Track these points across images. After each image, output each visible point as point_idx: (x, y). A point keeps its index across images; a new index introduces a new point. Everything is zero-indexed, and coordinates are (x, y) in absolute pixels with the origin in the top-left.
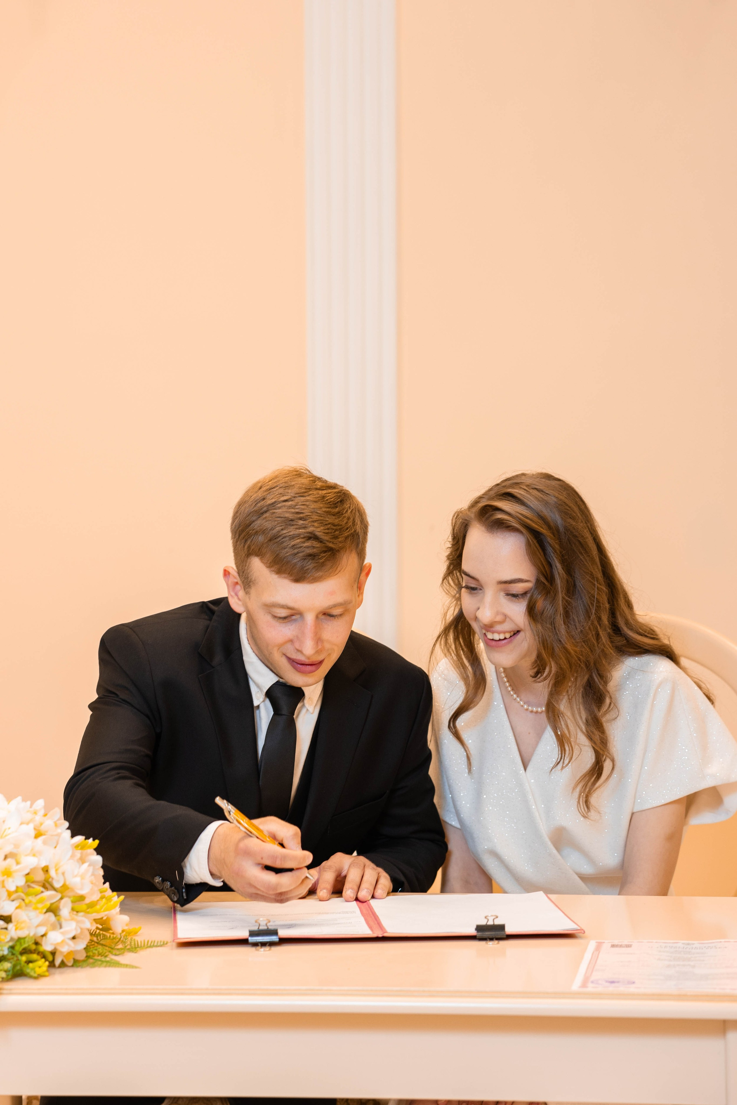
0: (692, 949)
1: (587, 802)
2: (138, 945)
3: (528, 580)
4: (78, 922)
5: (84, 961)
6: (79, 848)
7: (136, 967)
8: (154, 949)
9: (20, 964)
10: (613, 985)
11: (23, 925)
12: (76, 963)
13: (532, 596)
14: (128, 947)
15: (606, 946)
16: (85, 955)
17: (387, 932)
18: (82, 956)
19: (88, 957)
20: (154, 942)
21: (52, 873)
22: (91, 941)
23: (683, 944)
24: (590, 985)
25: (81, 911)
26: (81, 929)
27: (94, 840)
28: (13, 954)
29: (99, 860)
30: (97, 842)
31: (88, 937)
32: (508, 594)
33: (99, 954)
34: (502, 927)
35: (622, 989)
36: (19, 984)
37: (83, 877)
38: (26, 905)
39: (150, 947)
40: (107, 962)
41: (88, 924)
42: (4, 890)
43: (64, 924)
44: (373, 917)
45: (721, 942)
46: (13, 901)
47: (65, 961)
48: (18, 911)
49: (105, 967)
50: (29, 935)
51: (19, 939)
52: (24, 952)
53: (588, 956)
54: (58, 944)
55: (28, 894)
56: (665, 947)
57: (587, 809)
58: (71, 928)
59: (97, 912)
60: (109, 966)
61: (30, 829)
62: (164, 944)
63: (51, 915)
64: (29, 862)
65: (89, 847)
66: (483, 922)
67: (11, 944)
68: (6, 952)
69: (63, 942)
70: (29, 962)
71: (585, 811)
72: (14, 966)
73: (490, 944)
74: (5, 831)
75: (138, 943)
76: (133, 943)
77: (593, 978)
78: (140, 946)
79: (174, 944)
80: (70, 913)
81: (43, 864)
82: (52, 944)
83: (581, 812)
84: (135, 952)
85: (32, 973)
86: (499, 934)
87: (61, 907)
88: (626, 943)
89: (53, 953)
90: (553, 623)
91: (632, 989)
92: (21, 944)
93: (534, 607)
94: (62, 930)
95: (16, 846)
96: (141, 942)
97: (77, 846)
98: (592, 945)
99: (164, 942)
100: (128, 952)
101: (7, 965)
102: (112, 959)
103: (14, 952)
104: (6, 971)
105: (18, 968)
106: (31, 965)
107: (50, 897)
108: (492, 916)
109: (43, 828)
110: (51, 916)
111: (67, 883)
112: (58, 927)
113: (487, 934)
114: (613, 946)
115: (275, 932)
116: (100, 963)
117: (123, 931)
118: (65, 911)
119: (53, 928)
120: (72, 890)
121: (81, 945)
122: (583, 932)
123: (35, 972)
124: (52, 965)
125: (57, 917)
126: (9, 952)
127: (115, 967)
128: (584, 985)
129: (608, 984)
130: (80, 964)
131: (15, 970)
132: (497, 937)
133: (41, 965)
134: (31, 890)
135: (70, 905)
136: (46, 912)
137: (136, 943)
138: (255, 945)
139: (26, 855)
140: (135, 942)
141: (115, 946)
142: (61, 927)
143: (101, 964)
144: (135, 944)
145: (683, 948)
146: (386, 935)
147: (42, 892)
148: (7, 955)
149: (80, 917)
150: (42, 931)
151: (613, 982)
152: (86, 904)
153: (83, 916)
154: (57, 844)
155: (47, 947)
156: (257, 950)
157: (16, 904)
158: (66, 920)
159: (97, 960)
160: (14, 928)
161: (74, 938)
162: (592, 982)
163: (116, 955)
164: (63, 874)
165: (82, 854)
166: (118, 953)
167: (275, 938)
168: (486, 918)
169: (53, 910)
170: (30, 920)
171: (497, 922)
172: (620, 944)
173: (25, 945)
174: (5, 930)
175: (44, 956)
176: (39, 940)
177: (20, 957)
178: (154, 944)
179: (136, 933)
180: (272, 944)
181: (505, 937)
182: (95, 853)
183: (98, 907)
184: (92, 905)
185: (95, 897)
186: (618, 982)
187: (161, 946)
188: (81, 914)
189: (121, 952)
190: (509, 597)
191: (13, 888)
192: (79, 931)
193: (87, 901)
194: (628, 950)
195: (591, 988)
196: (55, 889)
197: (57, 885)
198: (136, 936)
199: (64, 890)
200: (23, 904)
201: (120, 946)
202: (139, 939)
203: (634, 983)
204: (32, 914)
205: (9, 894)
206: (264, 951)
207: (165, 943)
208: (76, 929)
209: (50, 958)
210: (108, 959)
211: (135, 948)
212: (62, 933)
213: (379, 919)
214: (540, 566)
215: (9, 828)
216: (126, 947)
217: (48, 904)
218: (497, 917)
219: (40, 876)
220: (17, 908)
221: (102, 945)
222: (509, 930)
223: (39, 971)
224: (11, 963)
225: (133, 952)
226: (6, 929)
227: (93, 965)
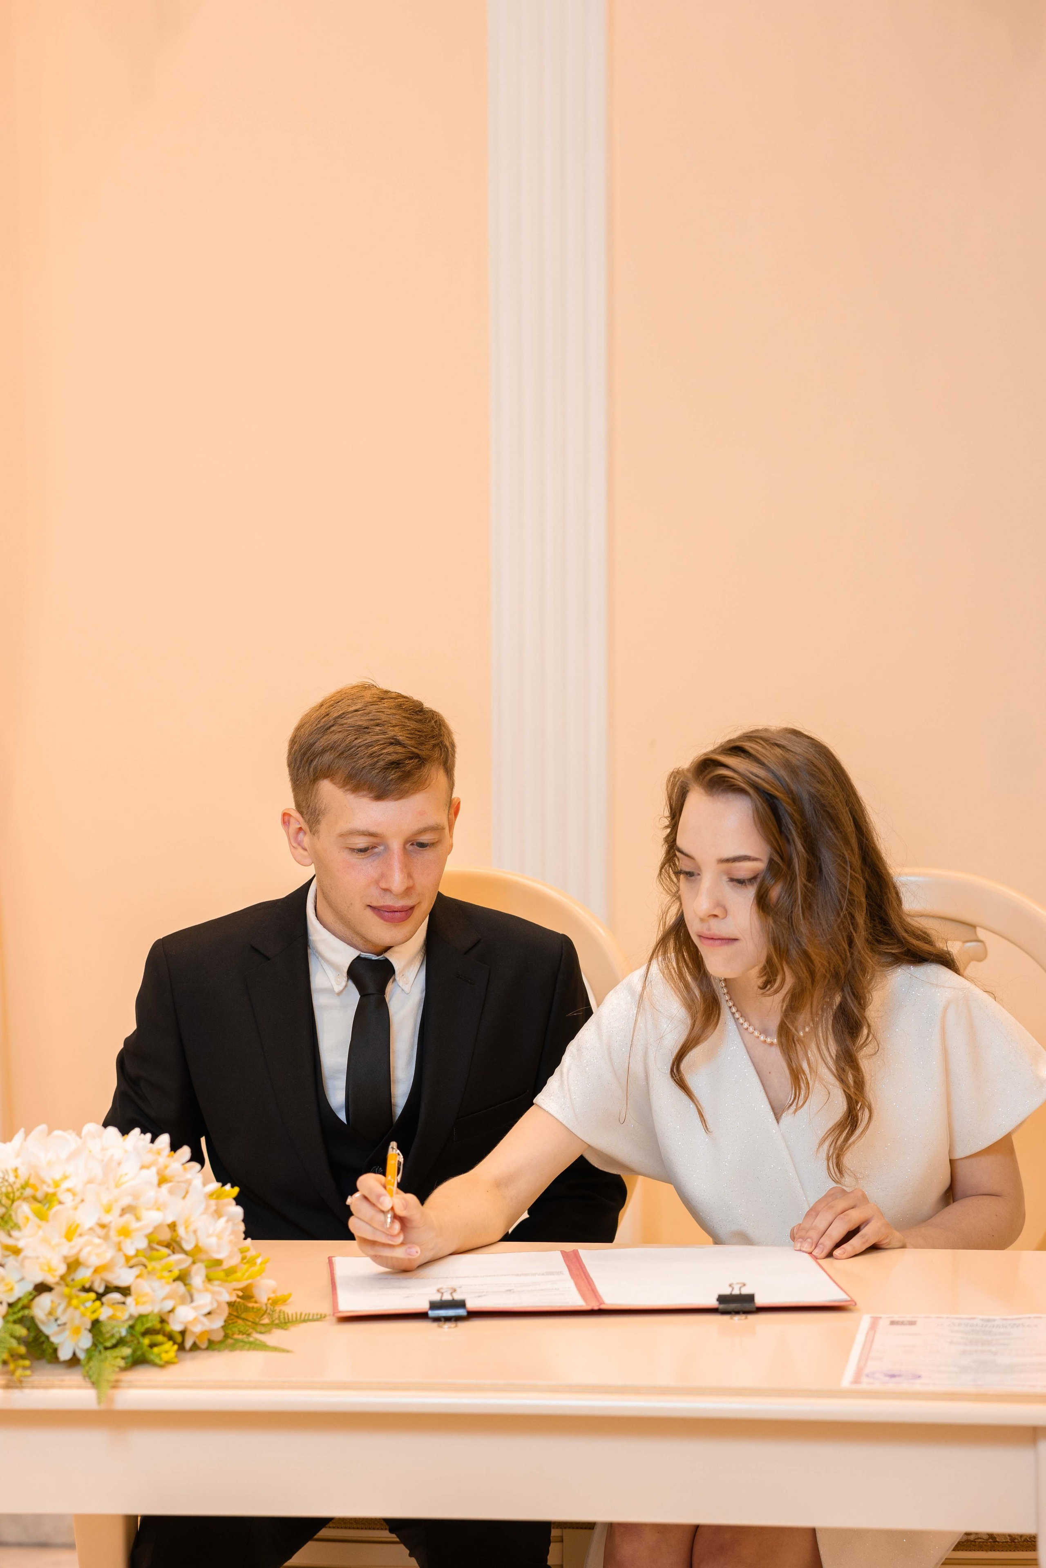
0: (993, 1326)
1: (839, 1165)
2: (288, 1319)
3: (758, 859)
4: (214, 1293)
5: (221, 1342)
6: (214, 1197)
7: (288, 1351)
8: (309, 1324)
9: (142, 1348)
10: (894, 1380)
11: (145, 1299)
12: (212, 1345)
13: (763, 880)
14: (277, 1321)
15: (884, 1323)
16: (222, 1334)
17: (604, 1303)
18: (218, 1336)
19: (226, 1336)
20: (309, 1314)
21: (181, 1231)
22: (230, 1314)
23: (982, 1320)
24: (865, 1380)
25: (217, 1279)
26: (218, 1301)
27: (232, 1187)
28: (133, 1335)
29: (239, 1211)
30: (236, 1190)
31: (226, 1311)
32: (732, 880)
33: (241, 1332)
34: (750, 1298)
35: (904, 1386)
36: (142, 1374)
37: (219, 1236)
38: (149, 1273)
39: (304, 1321)
40: (250, 1343)
41: (226, 1296)
42: (121, 1254)
43: (196, 1296)
44: (586, 1280)
45: (1030, 1318)
46: (131, 1267)
47: (198, 1342)
48: (139, 1281)
49: (249, 1350)
50: (152, 1312)
51: (141, 1317)
52: (147, 1332)
53: (860, 1338)
54: (189, 1322)
55: (150, 1259)
56: (959, 1324)
57: (840, 1175)
58: (205, 1301)
59: (238, 1280)
60: (254, 1349)
61: (151, 1175)
62: (320, 1318)
63: (179, 1284)
64: (152, 1218)
65: (228, 1196)
66: (727, 1291)
67: (130, 1323)
68: (124, 1333)
69: (196, 1319)
70: (152, 1346)
71: (836, 1175)
72: (134, 1352)
73: (737, 1318)
74: (121, 1176)
75: (288, 1316)
76: (282, 1317)
77: (867, 1370)
78: (290, 1320)
79: (334, 1319)
80: (204, 1282)
81: (170, 1220)
82: (181, 1323)
83: (832, 1178)
84: (285, 1328)
85: (157, 1361)
86: (747, 1306)
87: (193, 1274)
88: (908, 1318)
89: (183, 1333)
90: (790, 918)
91: (917, 1386)
92: (143, 1324)
93: (765, 896)
94: (194, 1304)
95: (136, 1196)
96: (292, 1315)
97: (211, 1195)
98: (865, 1322)
99: (321, 1315)
100: (276, 1328)
101: (126, 1351)
102: (256, 1340)
103: (134, 1333)
104: (123, 1358)
105: (139, 1353)
106: (156, 1350)
107: (178, 1262)
108: (738, 1283)
109: (168, 1172)
110: (180, 1287)
111: (200, 1244)
112: (189, 1299)
113: (733, 1306)
114: (893, 1323)
115: (461, 1304)
116: (241, 1344)
117: (269, 1299)
118: (197, 1279)
119: (183, 1301)
120: (206, 1252)
121: (217, 1323)
122: (854, 1304)
123: (161, 1359)
124: (181, 1347)
125: (188, 1287)
126: (128, 1332)
127: (261, 1350)
128: (857, 1380)
129: (887, 1379)
130: (217, 1347)
131: (136, 1356)
132: (744, 1310)
133: (169, 1350)
134: (155, 1253)
135: (203, 1272)
136: (174, 1280)
137: (286, 1316)
138: (437, 1319)
139: (148, 1209)
140: (284, 1315)
141: (260, 1320)
142: (192, 1301)
143: (244, 1346)
144: (284, 1318)
145: (982, 1326)
146: (603, 1307)
147: (169, 1255)
148: (125, 1337)
149: (216, 1287)
150: (169, 1305)
151: (893, 1376)
152: (224, 1270)
153: (219, 1286)
154: (187, 1192)
155: (175, 1326)
156: (439, 1327)
157: (136, 1271)
158: (199, 1291)
159: (237, 1340)
160: (133, 1303)
161: (209, 1313)
162: (867, 1376)
163: (261, 1333)
164: (195, 1232)
165: (217, 1205)
166: (263, 1329)
167: (461, 1312)
168: (730, 1285)
169: (182, 1278)
170: (154, 1291)
171: (745, 1291)
172: (901, 1319)
173: (149, 1325)
174: (122, 1306)
175: (170, 1337)
176: (165, 1317)
177: (141, 1339)
178: (308, 1317)
179: (284, 1301)
180: (458, 1319)
181: (754, 1309)
182: (234, 1202)
183: (239, 1275)
184: (230, 1272)
185: (235, 1260)
186: (900, 1376)
187: (317, 1320)
188: (217, 1283)
189: (267, 1329)
190: (735, 883)
191: (131, 1252)
192: (215, 1305)
193: (226, 1265)
194: (912, 1329)
195: (865, 1384)
196: (185, 1252)
197: (188, 1247)
198: (286, 1304)
199: (195, 1255)
200: (145, 1271)
201: (266, 1320)
202: (289, 1310)
203: (920, 1377)
204: (156, 1284)
205: (128, 1258)
206: (449, 1328)
207: (323, 1316)
208: (211, 1303)
209: (179, 1339)
210: (251, 1339)
211: (285, 1323)
212: (195, 1308)
213: (594, 1284)
214: (772, 840)
215: (126, 1174)
216: (273, 1321)
217: (176, 1273)
218: (744, 1285)
219: (166, 1235)
220: (138, 1277)
221: (244, 1319)
222: (760, 1301)
223: (165, 1357)
224: (130, 1347)
225: (282, 1328)
226: (124, 1303)
227: (233, 1348)
